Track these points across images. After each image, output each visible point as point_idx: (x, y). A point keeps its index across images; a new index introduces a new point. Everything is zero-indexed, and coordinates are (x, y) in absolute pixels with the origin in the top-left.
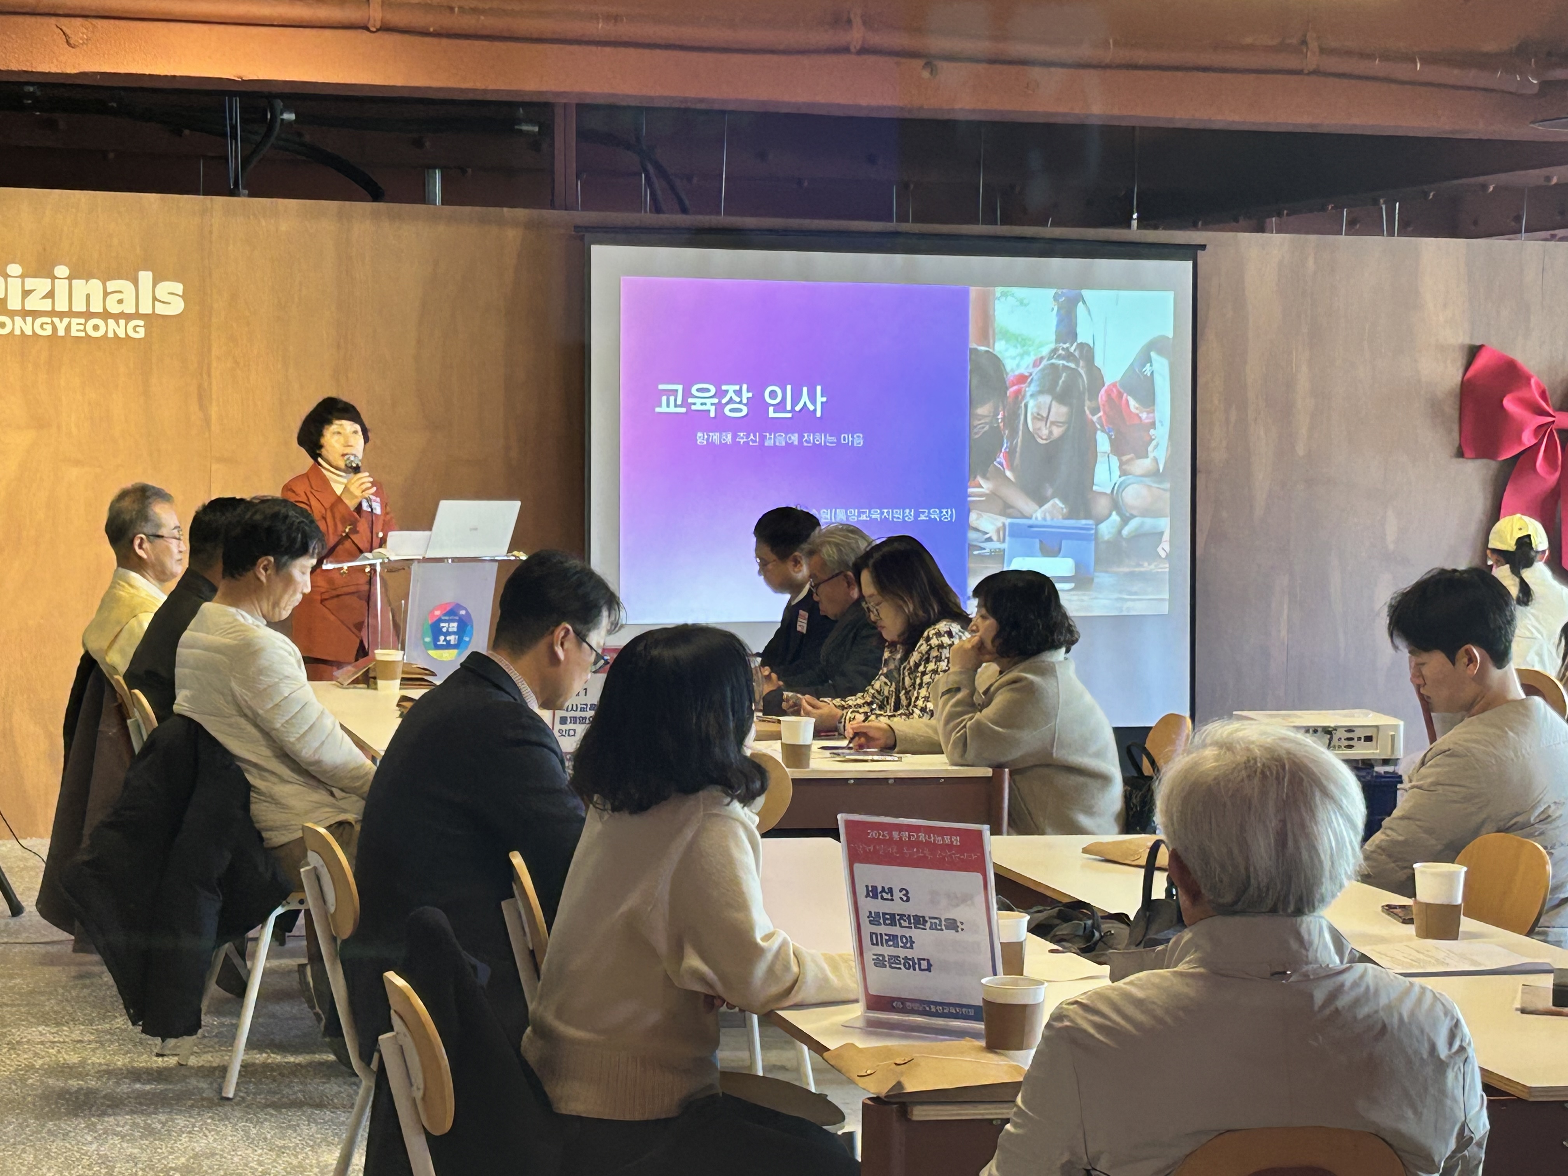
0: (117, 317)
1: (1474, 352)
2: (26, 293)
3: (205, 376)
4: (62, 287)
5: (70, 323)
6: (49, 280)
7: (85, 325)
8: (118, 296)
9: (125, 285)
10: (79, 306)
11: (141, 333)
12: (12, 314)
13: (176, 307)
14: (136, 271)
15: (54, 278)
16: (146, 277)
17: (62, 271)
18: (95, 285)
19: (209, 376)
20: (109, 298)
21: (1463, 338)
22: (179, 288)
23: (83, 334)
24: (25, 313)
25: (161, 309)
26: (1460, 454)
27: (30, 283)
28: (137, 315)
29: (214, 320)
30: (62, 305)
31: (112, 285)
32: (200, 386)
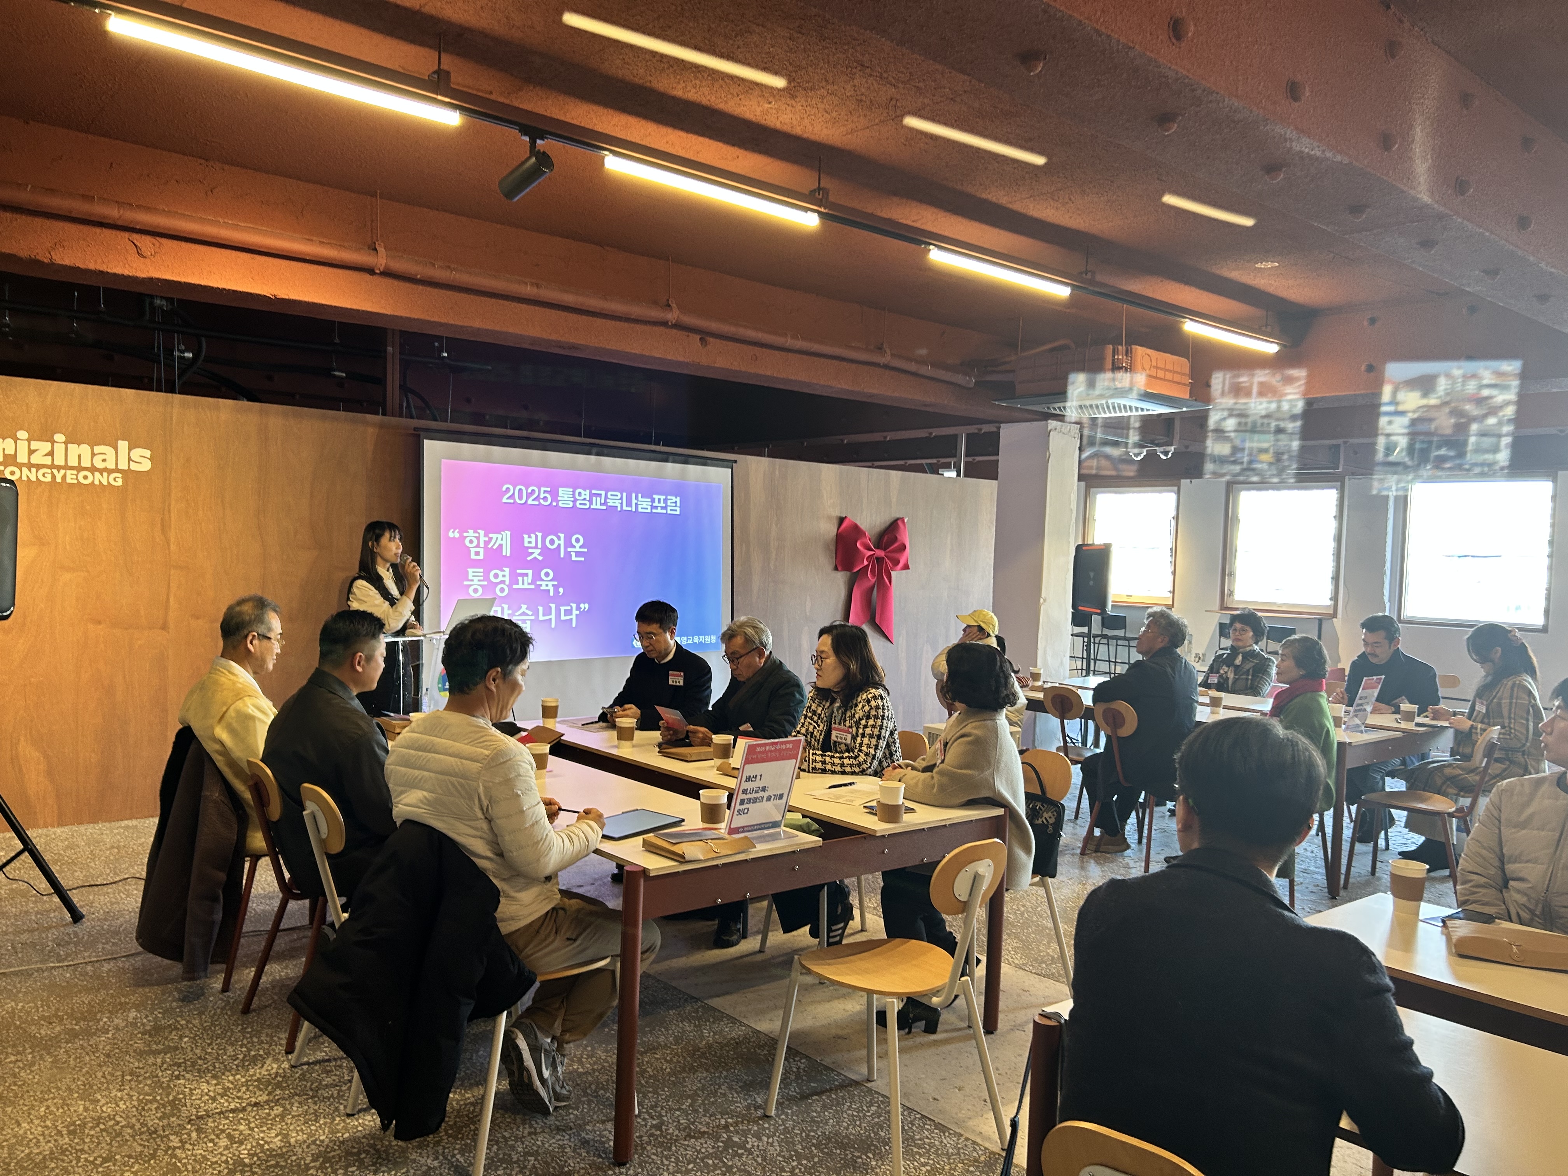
0: (101, 471)
1: (842, 520)
2: (31, 452)
3: (166, 513)
4: (59, 449)
5: (65, 474)
6: (49, 444)
7: (77, 475)
8: (103, 457)
9: (109, 450)
10: (73, 462)
11: (119, 483)
12: (20, 466)
13: (146, 466)
14: (117, 440)
15: (53, 442)
16: (123, 445)
17: (59, 437)
18: (85, 449)
19: (169, 512)
20: (95, 458)
21: (837, 513)
22: (148, 453)
23: (75, 482)
24: (30, 466)
25: (134, 467)
26: (836, 569)
27: (34, 445)
28: (117, 470)
29: (173, 475)
30: (59, 461)
31: (98, 449)
32: (162, 520)
